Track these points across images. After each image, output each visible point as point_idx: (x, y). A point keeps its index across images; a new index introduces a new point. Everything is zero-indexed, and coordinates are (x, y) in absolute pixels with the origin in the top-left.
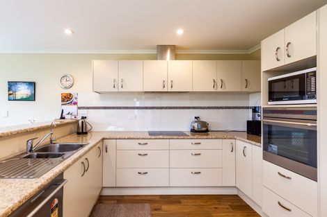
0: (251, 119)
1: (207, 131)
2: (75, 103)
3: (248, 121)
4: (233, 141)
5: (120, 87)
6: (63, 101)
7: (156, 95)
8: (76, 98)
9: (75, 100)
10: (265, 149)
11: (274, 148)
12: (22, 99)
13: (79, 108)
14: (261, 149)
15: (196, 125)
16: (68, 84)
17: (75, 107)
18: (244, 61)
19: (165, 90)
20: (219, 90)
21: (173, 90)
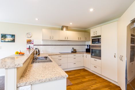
0: (87, 48)
1: (76, 52)
2: (33, 43)
3: (86, 49)
4: (83, 54)
5: (52, 38)
6: (27, 42)
7: (61, 41)
8: (33, 42)
9: (32, 42)
10: (91, 55)
11: (93, 54)
12: (8, 42)
13: (34, 45)
14: (90, 55)
15: (73, 50)
16: (29, 36)
17: (33, 45)
18: (85, 33)
19: (66, 40)
20: (80, 40)
21: (68, 40)
